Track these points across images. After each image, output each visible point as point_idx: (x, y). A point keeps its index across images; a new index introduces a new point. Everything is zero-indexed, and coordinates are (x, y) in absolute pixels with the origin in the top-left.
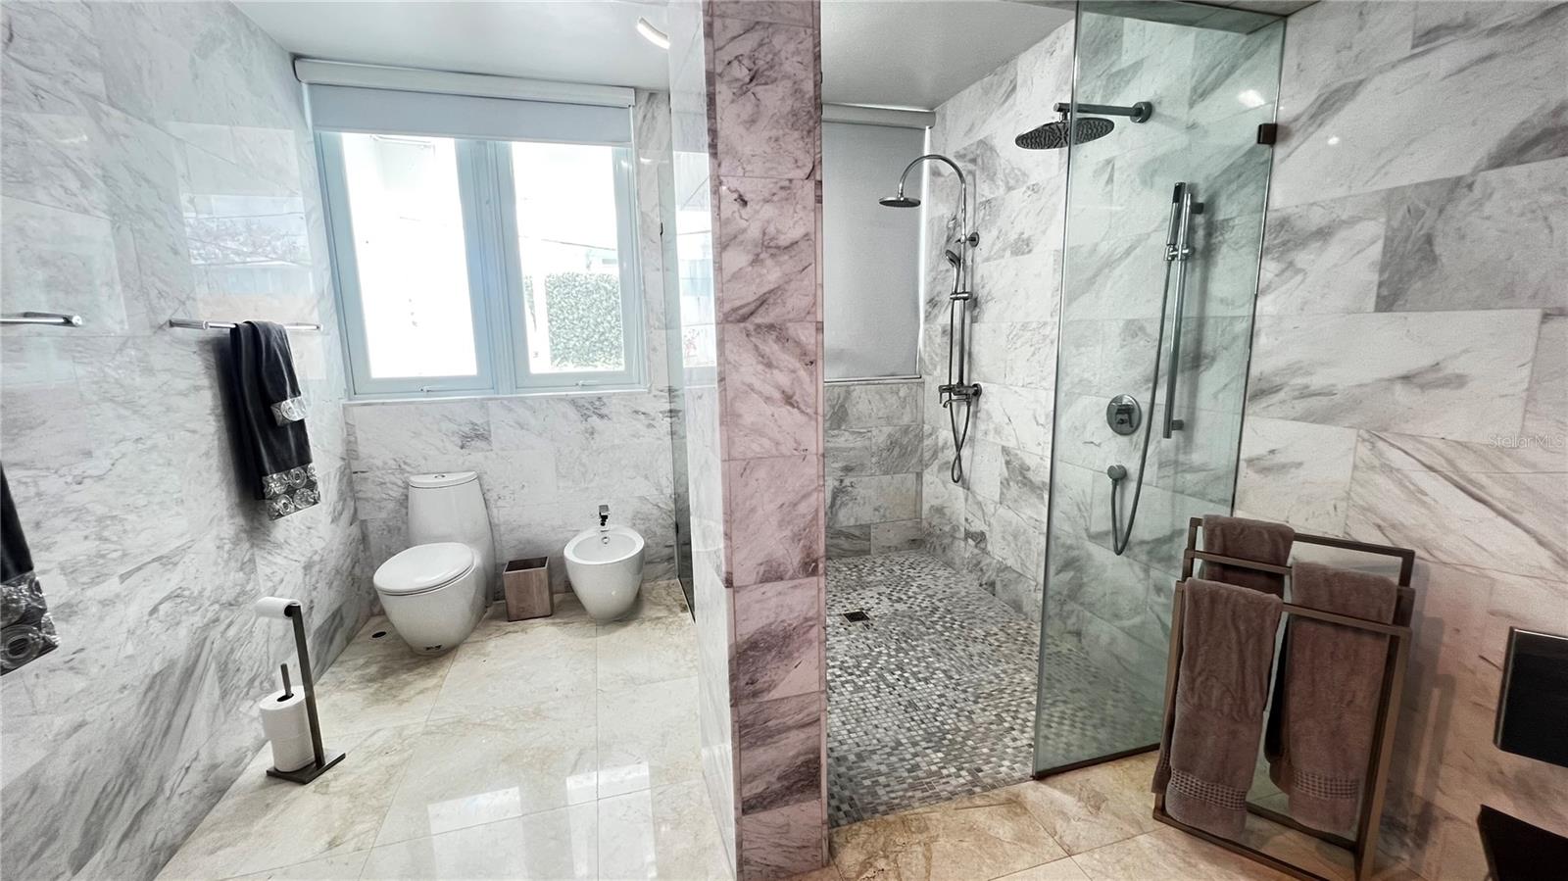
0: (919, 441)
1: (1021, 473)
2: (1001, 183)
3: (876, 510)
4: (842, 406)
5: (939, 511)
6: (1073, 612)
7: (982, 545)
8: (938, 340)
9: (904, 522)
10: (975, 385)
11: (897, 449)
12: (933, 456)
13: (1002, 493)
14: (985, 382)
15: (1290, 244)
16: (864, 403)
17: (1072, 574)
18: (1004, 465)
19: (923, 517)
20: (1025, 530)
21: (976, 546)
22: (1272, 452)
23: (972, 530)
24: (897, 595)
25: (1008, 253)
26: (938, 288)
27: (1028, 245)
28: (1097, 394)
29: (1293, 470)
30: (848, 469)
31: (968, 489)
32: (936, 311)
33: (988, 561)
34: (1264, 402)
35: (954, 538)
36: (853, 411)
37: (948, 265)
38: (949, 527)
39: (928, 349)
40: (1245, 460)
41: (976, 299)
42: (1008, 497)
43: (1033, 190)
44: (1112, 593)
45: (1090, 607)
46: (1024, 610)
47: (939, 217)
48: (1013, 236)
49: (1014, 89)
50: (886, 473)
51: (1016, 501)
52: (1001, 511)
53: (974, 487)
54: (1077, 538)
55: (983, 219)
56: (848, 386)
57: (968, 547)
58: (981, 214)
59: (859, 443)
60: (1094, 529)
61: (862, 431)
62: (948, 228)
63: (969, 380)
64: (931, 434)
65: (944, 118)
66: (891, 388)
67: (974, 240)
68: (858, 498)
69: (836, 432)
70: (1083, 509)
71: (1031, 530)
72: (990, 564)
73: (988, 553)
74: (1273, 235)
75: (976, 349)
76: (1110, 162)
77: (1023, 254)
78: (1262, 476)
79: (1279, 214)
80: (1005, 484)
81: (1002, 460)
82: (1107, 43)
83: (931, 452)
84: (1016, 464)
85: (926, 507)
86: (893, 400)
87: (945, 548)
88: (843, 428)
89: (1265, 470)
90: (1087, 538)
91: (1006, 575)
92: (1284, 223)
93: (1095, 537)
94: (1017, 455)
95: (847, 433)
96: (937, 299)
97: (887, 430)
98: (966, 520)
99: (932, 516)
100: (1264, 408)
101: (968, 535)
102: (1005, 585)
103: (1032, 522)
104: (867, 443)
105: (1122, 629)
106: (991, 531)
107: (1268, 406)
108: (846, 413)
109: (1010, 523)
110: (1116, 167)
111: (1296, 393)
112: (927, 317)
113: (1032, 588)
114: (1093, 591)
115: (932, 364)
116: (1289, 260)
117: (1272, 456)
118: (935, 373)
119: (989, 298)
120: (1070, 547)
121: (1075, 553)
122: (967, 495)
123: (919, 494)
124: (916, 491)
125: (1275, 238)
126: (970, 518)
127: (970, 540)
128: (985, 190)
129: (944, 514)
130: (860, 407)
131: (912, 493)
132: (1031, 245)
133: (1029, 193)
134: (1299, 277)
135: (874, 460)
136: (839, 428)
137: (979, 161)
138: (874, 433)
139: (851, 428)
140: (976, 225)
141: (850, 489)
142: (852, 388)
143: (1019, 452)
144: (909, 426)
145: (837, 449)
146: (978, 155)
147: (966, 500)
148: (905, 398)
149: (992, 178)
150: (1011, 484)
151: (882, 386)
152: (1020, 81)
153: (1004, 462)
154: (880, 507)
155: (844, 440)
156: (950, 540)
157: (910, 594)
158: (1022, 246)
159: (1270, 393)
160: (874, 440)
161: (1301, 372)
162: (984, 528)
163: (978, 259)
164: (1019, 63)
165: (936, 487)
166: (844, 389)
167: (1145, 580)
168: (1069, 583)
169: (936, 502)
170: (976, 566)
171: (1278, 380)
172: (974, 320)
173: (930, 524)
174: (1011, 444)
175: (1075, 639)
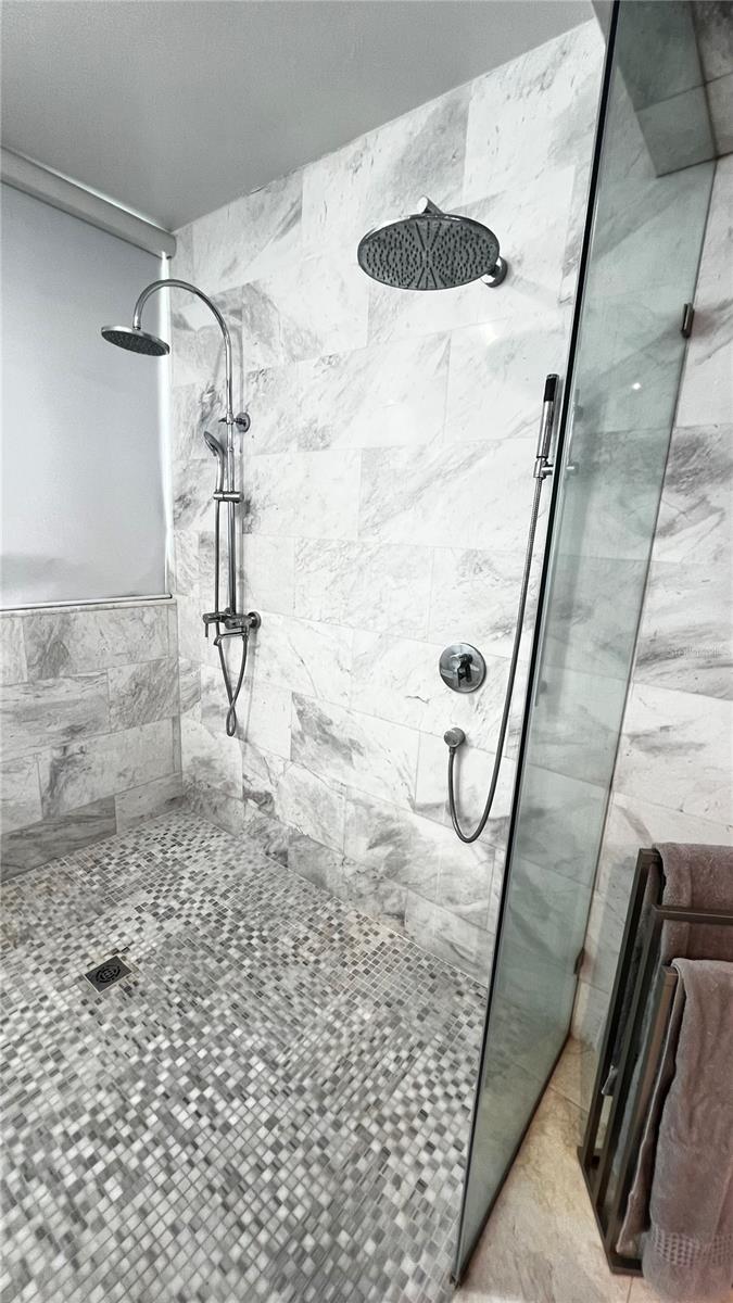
0: (174, 678)
1: (319, 726)
2: (281, 349)
3: (120, 775)
4: (58, 642)
5: (207, 763)
6: (392, 891)
7: (269, 809)
8: (194, 551)
9: (159, 781)
10: (252, 614)
11: (145, 692)
12: (194, 696)
13: (293, 749)
14: (264, 610)
15: (703, 475)
16: (93, 636)
17: (391, 848)
18: (296, 717)
19: (184, 769)
20: (327, 795)
21: (259, 809)
22: (665, 728)
23: (253, 789)
24: (165, 904)
25: (294, 446)
26: (191, 483)
27: (323, 438)
28: (424, 639)
29: (692, 751)
30: (73, 731)
31: (246, 741)
32: (189, 512)
33: (277, 827)
34: (657, 668)
35: (228, 797)
36: (76, 649)
37: (207, 453)
38: (220, 784)
39: (180, 561)
40: (629, 736)
41: (248, 503)
42: (303, 754)
43: (329, 363)
44: (445, 874)
45: (415, 887)
46: (328, 886)
47: (187, 386)
48: (301, 423)
49: (298, 215)
50: (131, 725)
51: (313, 759)
52: (294, 770)
53: (254, 740)
54: (397, 808)
55: (255, 395)
56: (66, 613)
57: (248, 809)
58: (252, 391)
59: (90, 692)
60: (420, 800)
61: (91, 674)
62: (203, 404)
63: (242, 606)
64: (190, 670)
65: (189, 247)
66: (133, 613)
67: (243, 423)
68: (93, 766)
69: (51, 681)
70: (405, 774)
71: (335, 796)
72: (280, 830)
73: (276, 818)
74: (681, 461)
75: (249, 568)
76: (444, 337)
77: (316, 449)
78: (651, 755)
79: (688, 433)
80: (298, 738)
81: (293, 709)
82: (440, 165)
83: (191, 692)
84: (311, 714)
85: (186, 759)
86: (135, 629)
87: (216, 808)
88: (62, 673)
89: (654, 749)
90: (411, 810)
91: (302, 845)
92: (695, 445)
93: (425, 810)
94: (313, 704)
95: (68, 681)
96: (189, 497)
97: (129, 670)
98: (245, 777)
99: (197, 769)
100: (658, 675)
101: (247, 795)
102: (302, 856)
103: (339, 787)
104: (102, 690)
105: (460, 915)
106: (278, 792)
107: (662, 674)
108: (65, 653)
109: (306, 785)
110: (452, 344)
111: (702, 662)
112: (176, 521)
113: (338, 862)
114: (418, 870)
115: (185, 581)
116: (700, 495)
117: (664, 733)
118: (192, 594)
119: (267, 503)
120: (389, 819)
121: (394, 826)
122: (245, 748)
123: (177, 743)
124: (174, 741)
125: (682, 465)
126: (250, 775)
127: (251, 802)
128: (255, 355)
129: (213, 768)
130: (87, 641)
131: (169, 743)
132: (328, 438)
133: (324, 366)
134: (714, 518)
135: (113, 711)
136: (55, 675)
137: (247, 313)
138: (111, 676)
139: (76, 673)
140: (245, 403)
141: (80, 756)
142: (73, 616)
143: (316, 701)
144: (159, 661)
145: (54, 705)
146: (244, 305)
147: (244, 753)
148: (152, 626)
149: (266, 339)
150: (307, 738)
151: (119, 611)
152: (306, 203)
153: (295, 712)
154: (125, 770)
155: (66, 690)
156: (224, 798)
157: (183, 895)
158: (315, 439)
159: (667, 658)
160: (111, 686)
161: (711, 636)
162: (270, 788)
163: (248, 450)
164: (306, 178)
165: (200, 735)
166: (58, 619)
167: (489, 861)
168: (387, 858)
169: (202, 754)
170: (260, 832)
171: (678, 644)
172: (246, 530)
173: (194, 778)
174: (305, 691)
175: (396, 922)
